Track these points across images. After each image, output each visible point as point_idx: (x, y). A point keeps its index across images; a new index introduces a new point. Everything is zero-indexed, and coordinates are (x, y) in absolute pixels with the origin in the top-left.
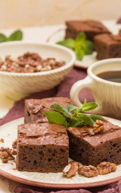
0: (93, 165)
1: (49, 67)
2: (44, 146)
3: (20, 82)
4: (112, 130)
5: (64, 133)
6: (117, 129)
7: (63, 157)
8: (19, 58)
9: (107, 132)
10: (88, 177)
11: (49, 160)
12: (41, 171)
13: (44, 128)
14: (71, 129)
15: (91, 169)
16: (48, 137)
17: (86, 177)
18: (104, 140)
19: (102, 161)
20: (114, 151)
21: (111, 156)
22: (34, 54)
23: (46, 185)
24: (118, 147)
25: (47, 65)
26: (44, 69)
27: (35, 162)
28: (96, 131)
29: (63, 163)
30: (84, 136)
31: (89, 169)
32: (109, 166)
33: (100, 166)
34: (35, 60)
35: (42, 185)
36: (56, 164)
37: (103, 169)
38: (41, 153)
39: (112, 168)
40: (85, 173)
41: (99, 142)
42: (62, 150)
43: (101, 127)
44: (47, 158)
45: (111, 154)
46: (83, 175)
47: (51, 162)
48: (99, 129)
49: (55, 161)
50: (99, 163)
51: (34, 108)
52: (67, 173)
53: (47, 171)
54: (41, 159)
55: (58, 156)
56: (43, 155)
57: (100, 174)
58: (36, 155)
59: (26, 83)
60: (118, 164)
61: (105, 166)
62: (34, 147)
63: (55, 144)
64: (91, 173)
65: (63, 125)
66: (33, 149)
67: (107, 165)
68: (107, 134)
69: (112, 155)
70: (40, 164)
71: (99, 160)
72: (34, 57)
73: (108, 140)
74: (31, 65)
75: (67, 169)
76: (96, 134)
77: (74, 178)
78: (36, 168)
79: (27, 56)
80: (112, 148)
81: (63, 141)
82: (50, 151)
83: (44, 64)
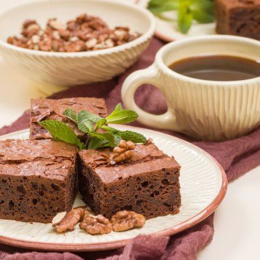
0: (105, 215)
2: (25, 178)
3: (46, 67)
5: (69, 159)
6: (157, 158)
7: (57, 199)
9: (138, 161)
10: (93, 235)
11: (35, 202)
12: (21, 219)
15: (98, 221)
16: (36, 163)
17: (89, 233)
18: (125, 175)
19: (122, 210)
20: (144, 193)
21: (139, 202)
23: (15, 243)
24: (152, 187)
25: (106, 39)
26: (99, 46)
27: (12, 203)
28: (118, 159)
29: (56, 208)
30: (98, 166)
31: (95, 220)
32: (132, 218)
33: (116, 218)
34: (93, 28)
35: (9, 241)
36: (46, 209)
37: (120, 223)
38: (20, 189)
39: (136, 222)
40: (89, 227)
41: (116, 177)
42: (55, 186)
43: (127, 152)
44: (31, 198)
45: (139, 199)
46: (85, 230)
47: (36, 206)
48: (123, 155)
49: (43, 203)
50: (114, 213)
51: (39, 114)
52: (59, 224)
53: (31, 220)
54: (22, 199)
55: (49, 195)
56: (24, 192)
57: (114, 230)
58: (13, 193)
59: (57, 68)
61: (125, 217)
62: (10, 178)
63: (43, 175)
64: (96, 228)
66: (8, 181)
67: (130, 216)
68: (138, 165)
69: (141, 201)
70: (20, 207)
71: (116, 207)
72: (91, 23)
73: (133, 174)
74: (80, 38)
76: (118, 163)
77: (69, 234)
78: (13, 214)
79: (82, 21)
80: (140, 189)
81: (60, 172)
82: (34, 186)
83: (102, 38)
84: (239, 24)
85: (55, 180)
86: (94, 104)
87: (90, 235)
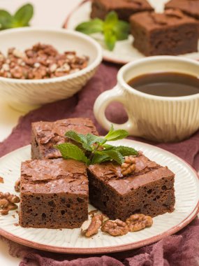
0: (120, 219)
1: (67, 67)
2: (55, 195)
3: (26, 91)
4: (147, 170)
5: (83, 174)
6: (154, 168)
7: (81, 209)
8: (26, 52)
9: (140, 173)
10: (115, 236)
11: (63, 212)
12: (52, 227)
13: (56, 168)
14: (92, 167)
15: (119, 225)
16: (61, 181)
17: (112, 235)
18: (136, 186)
19: (134, 213)
20: (149, 199)
21: (145, 206)
22: (47, 47)
23: (58, 250)
24: (155, 193)
25: (64, 63)
26: (59, 70)
27: (44, 215)
28: (126, 173)
29: (81, 217)
30: (109, 179)
31: (116, 225)
32: (143, 220)
33: (130, 221)
34: (48, 54)
35: (52, 249)
36: (72, 218)
37: (134, 224)
38: (51, 204)
39: (147, 223)
40: (111, 230)
41: (129, 188)
42: (79, 199)
43: (132, 167)
44: (60, 210)
45: (145, 203)
46: (107, 232)
47: (65, 215)
48: (129, 169)
49: (70, 213)
50: (129, 216)
51: (43, 136)
52: (87, 230)
53: (60, 227)
54: (52, 211)
55: (75, 207)
56: (54, 206)
57: (130, 231)
58: (45, 207)
59: (35, 92)
60: (154, 215)
61: (137, 219)
62: (42, 196)
63: (70, 192)
64: (118, 230)
65: (81, 161)
66: (41, 198)
67: (140, 218)
68: (141, 176)
69: (147, 205)
70: (51, 218)
71: (129, 211)
72: (47, 50)
73: (141, 186)
74: (42, 64)
75: (86, 225)
76: (125, 177)
77: (95, 237)
78: (45, 223)
79: (38, 49)
80: (146, 196)
81: (80, 188)
82: (63, 201)
83: (60, 62)
84: (157, 41)
85: (80, 195)
86: (85, 124)
87: (112, 237)
